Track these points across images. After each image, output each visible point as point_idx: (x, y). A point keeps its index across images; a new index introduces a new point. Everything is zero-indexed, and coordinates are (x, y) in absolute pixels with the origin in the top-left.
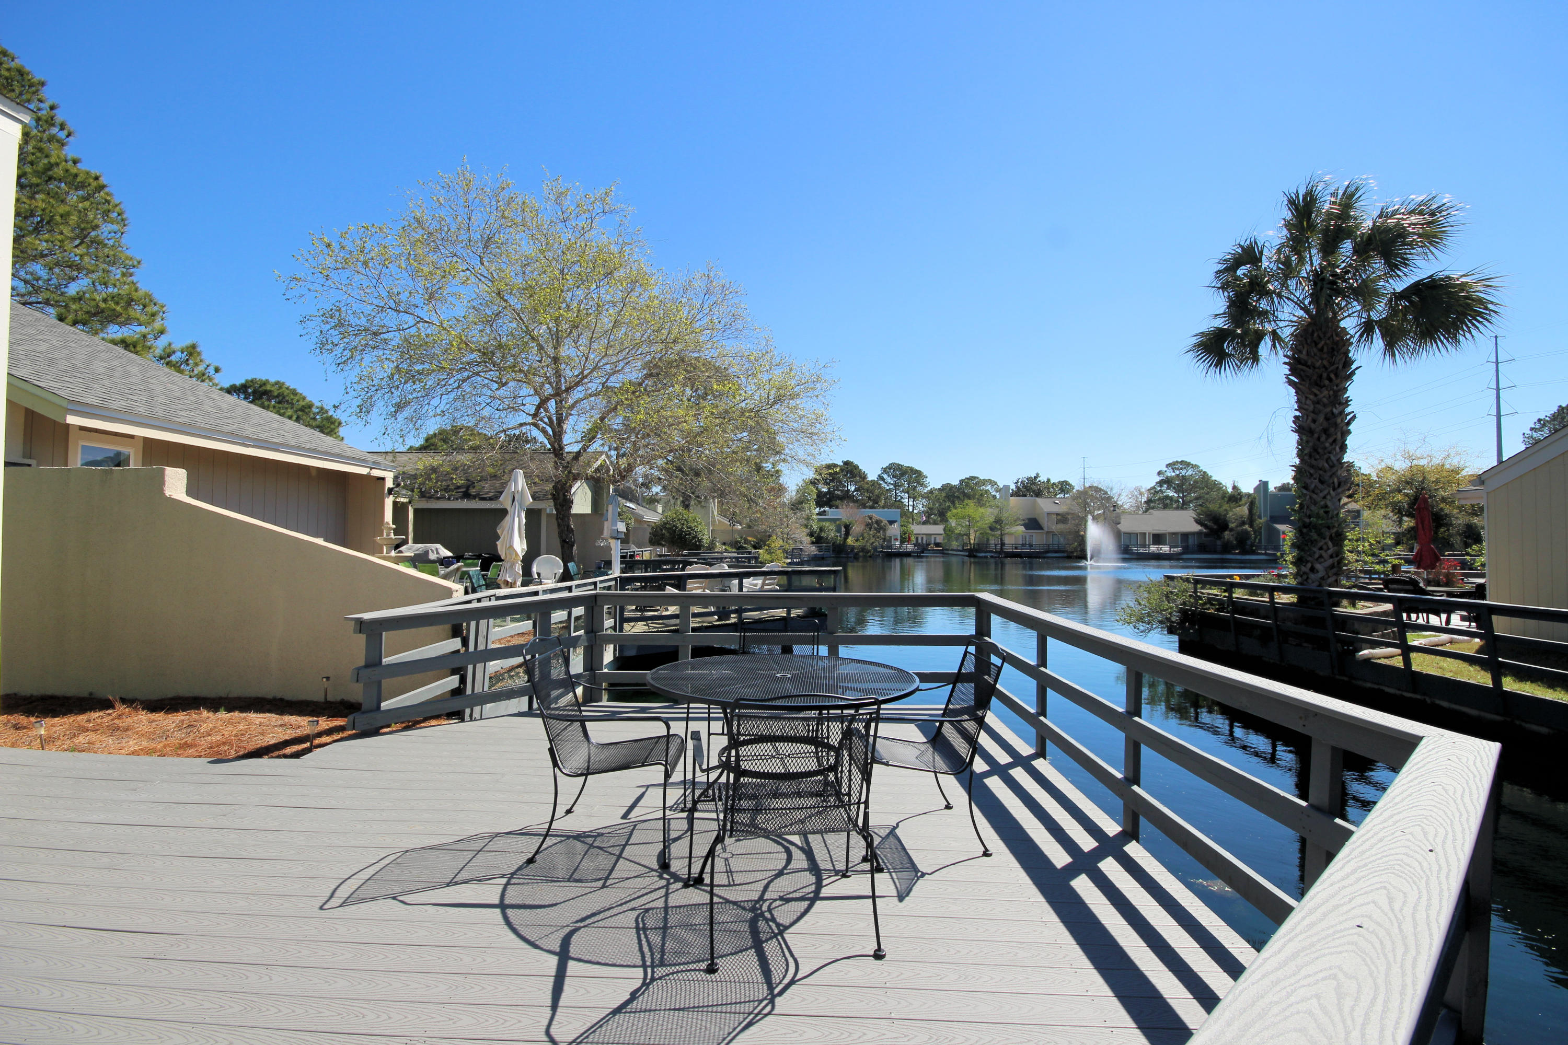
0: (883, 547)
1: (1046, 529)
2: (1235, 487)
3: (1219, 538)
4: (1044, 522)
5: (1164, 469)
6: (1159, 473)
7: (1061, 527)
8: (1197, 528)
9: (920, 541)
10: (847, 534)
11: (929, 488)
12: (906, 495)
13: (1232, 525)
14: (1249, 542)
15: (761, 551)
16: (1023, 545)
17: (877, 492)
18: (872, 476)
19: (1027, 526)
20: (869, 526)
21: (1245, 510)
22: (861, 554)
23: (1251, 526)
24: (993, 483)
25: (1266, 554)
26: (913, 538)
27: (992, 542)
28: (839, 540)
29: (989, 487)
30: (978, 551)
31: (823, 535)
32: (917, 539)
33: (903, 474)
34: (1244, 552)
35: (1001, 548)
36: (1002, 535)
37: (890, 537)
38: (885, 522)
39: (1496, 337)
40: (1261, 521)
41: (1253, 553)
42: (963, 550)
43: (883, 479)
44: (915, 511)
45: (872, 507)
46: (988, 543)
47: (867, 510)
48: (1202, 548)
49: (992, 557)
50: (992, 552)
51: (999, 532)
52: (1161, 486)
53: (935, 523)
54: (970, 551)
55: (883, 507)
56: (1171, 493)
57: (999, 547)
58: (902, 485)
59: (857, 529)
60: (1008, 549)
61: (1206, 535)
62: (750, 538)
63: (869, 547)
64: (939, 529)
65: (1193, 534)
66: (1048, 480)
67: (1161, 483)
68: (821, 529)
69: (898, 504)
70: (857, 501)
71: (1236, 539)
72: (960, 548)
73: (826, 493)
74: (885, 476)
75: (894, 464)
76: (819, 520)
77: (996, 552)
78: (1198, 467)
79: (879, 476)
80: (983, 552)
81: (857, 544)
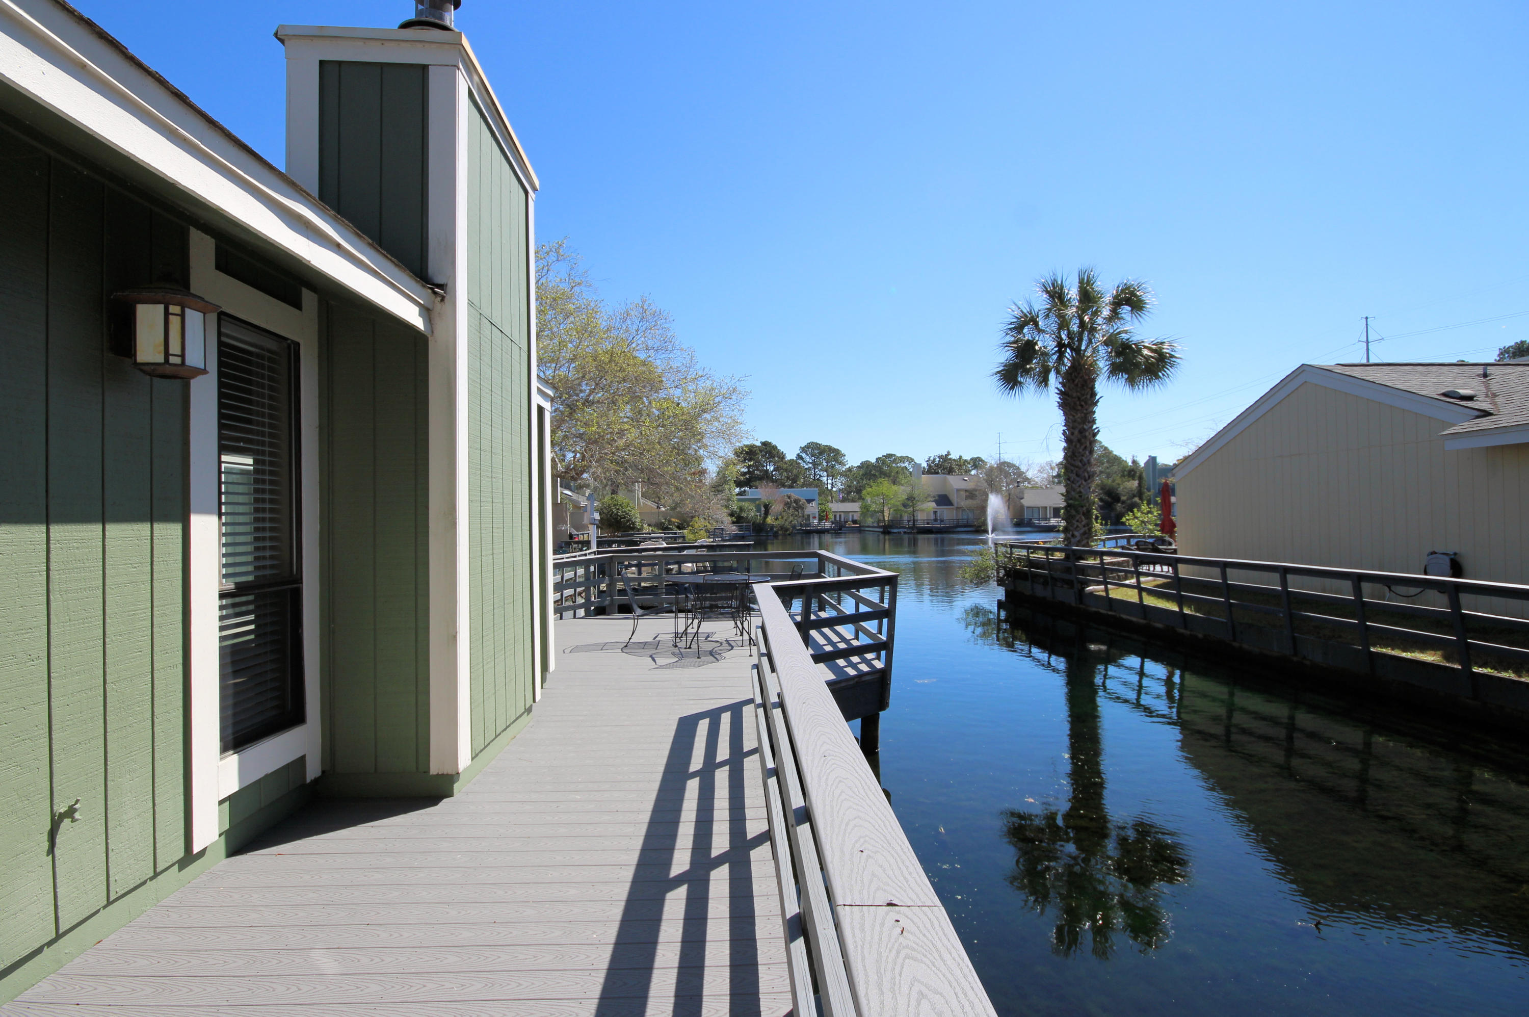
0: (801, 525)
1: (956, 504)
2: (1133, 461)
3: (1112, 510)
4: (954, 498)
7: (970, 502)
9: (838, 518)
10: (767, 513)
11: (847, 466)
12: (825, 473)
13: (1122, 497)
15: (685, 531)
16: (935, 520)
17: (795, 471)
18: (791, 455)
19: (938, 502)
20: (788, 505)
21: (1136, 481)
22: (780, 532)
23: (1140, 499)
24: (910, 460)
26: (831, 516)
27: (905, 518)
28: (759, 519)
29: (906, 464)
30: (891, 527)
31: (744, 515)
32: (835, 516)
33: (821, 453)
35: (914, 524)
36: (914, 511)
37: (809, 516)
38: (803, 501)
40: (1149, 494)
42: (879, 527)
43: (802, 458)
44: (834, 489)
45: (791, 487)
46: (901, 520)
47: (786, 489)
49: (905, 533)
50: (905, 528)
51: (911, 509)
53: (853, 501)
54: (884, 527)
55: (802, 486)
57: (911, 523)
58: (821, 464)
59: (776, 508)
60: (920, 524)
62: (674, 521)
63: (787, 525)
64: (855, 507)
66: (961, 457)
68: (741, 509)
69: (817, 483)
70: (776, 480)
72: (875, 525)
73: (745, 473)
74: (804, 455)
75: (812, 443)
76: (739, 500)
77: (909, 528)
79: (798, 455)
80: (897, 528)
81: (776, 523)
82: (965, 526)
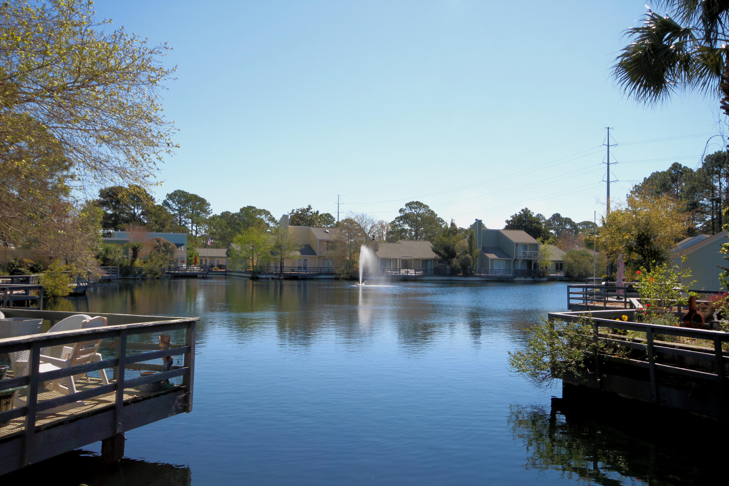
0: (169, 268)
1: (318, 254)
2: (453, 224)
3: (449, 263)
4: (317, 248)
5: (405, 207)
6: (401, 211)
7: (331, 252)
8: (433, 255)
9: (204, 263)
10: (135, 256)
11: (211, 215)
12: (190, 220)
13: (458, 254)
14: (469, 267)
15: (41, 275)
16: (299, 268)
17: (164, 216)
18: (159, 202)
19: (303, 252)
20: (158, 249)
21: (465, 243)
22: (149, 276)
23: (471, 255)
24: (267, 213)
25: (480, 276)
26: (198, 261)
27: (272, 265)
28: (127, 262)
29: (263, 217)
30: (259, 273)
31: (110, 257)
32: (201, 261)
33: (187, 201)
34: (466, 275)
35: (281, 271)
36: (282, 259)
37: (177, 260)
38: (172, 245)
39: (608, 128)
40: (477, 250)
41: (472, 275)
42: (246, 272)
43: (168, 205)
44: (198, 235)
45: (158, 231)
46: (268, 266)
47: (154, 233)
48: (437, 272)
49: (273, 279)
50: (272, 274)
51: (279, 257)
52: (399, 221)
53: (217, 247)
54: (253, 273)
55: (169, 231)
56: (407, 227)
57: (279, 269)
58: (187, 211)
59: (144, 252)
60: (287, 271)
61: (440, 261)
62: (26, 260)
63: (157, 269)
64: (222, 252)
65: (430, 260)
66: (318, 212)
67: (399, 219)
68: (107, 251)
69: (183, 229)
70: (145, 224)
71: (461, 264)
72: (244, 270)
73: (111, 215)
74: (170, 202)
75: (179, 191)
76: (105, 242)
77: (276, 274)
78: (428, 207)
79: (165, 201)
80: (265, 274)
81: (145, 266)
82: (327, 274)
